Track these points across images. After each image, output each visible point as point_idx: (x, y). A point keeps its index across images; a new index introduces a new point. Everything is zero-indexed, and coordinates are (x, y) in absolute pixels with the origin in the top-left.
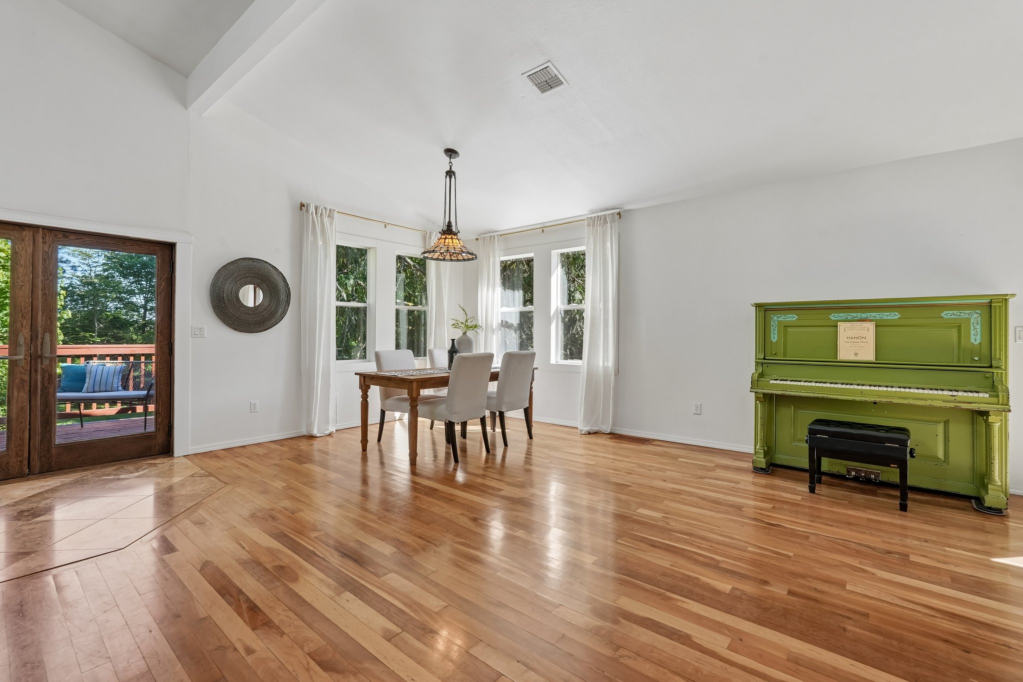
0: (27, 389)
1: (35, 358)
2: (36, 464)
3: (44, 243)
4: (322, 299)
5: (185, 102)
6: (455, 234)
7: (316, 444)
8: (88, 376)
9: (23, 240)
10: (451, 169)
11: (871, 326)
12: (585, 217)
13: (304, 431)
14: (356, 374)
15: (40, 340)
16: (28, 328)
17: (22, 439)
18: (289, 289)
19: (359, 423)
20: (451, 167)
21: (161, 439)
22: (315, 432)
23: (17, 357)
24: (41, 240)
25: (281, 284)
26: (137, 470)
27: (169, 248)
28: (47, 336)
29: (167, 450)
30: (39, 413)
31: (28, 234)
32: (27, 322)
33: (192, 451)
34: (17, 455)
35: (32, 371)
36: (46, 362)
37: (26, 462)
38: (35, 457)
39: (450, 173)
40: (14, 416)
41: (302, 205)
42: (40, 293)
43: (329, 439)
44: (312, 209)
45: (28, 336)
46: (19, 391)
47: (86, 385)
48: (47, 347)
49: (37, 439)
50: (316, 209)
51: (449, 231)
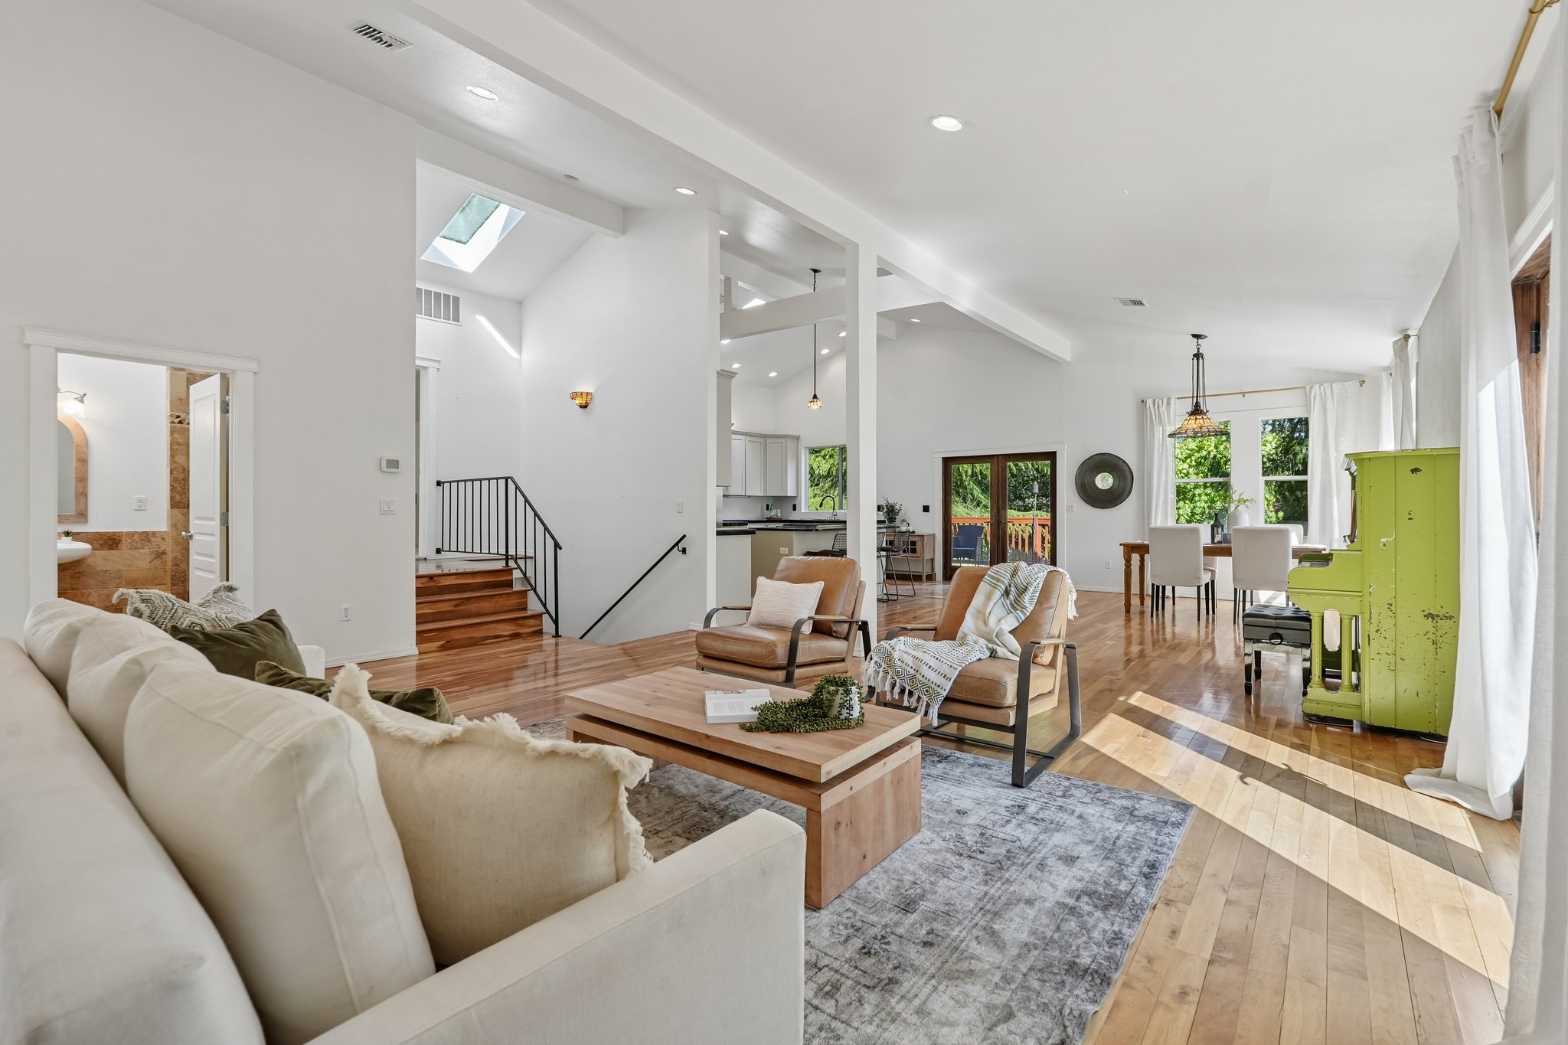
0: (996, 538)
1: (999, 522)
3: (1001, 463)
4: (1159, 477)
6: (1205, 414)
9: (994, 463)
10: (1198, 351)
14: (1121, 545)
15: (1000, 513)
16: (996, 507)
18: (1132, 474)
19: (1122, 590)
20: (1198, 349)
24: (1000, 461)
25: (1127, 470)
27: (1056, 454)
35: (998, 529)
36: (1003, 525)
39: (1198, 356)
41: (1143, 401)
42: (1000, 489)
44: (1149, 402)
45: (996, 512)
50: (1153, 402)
51: (1197, 411)
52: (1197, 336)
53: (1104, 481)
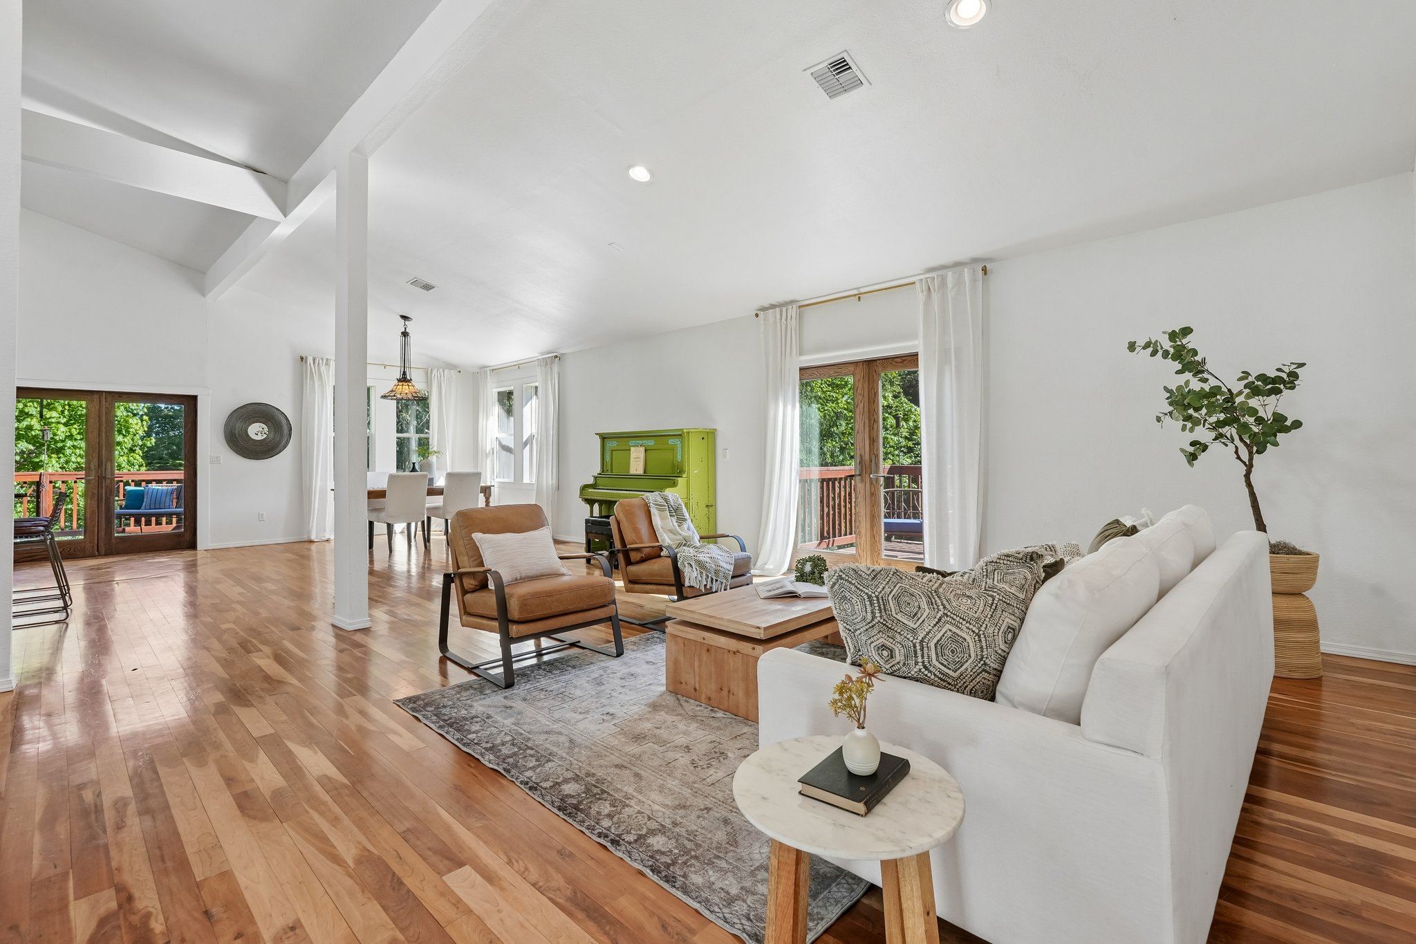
0: (96, 498)
1: (101, 478)
2: (103, 551)
3: (106, 402)
4: (319, 430)
5: (202, 292)
6: (409, 382)
7: (313, 547)
8: (145, 496)
9: (93, 401)
10: (405, 330)
11: (642, 449)
12: (535, 359)
13: (305, 538)
15: (104, 466)
16: (96, 458)
17: (93, 532)
18: (290, 425)
20: (405, 328)
21: (188, 537)
22: (313, 537)
23: (89, 478)
24: (104, 400)
25: (284, 422)
26: (168, 555)
27: (194, 399)
28: (109, 463)
29: (192, 545)
30: (104, 516)
31: (96, 397)
32: (96, 455)
33: (211, 546)
34: (90, 542)
35: (99, 486)
36: (108, 481)
37: (96, 547)
38: (101, 544)
39: (405, 334)
40: (88, 516)
41: (302, 358)
42: (104, 435)
43: (326, 544)
44: (310, 360)
45: (97, 464)
46: (91, 501)
47: (144, 503)
48: (109, 471)
49: (103, 533)
50: (314, 360)
51: (404, 379)
52: (405, 318)
53: (257, 431)
